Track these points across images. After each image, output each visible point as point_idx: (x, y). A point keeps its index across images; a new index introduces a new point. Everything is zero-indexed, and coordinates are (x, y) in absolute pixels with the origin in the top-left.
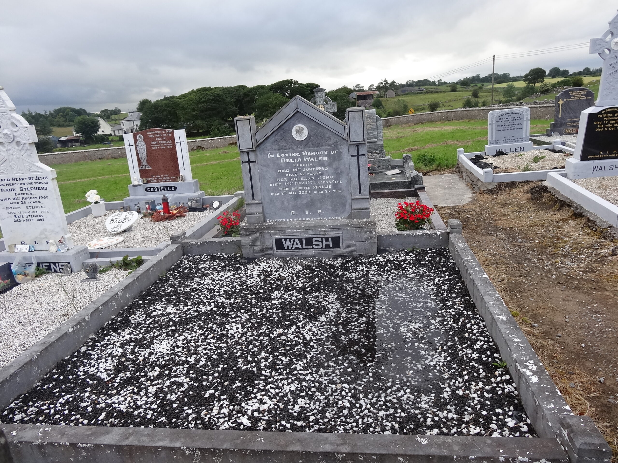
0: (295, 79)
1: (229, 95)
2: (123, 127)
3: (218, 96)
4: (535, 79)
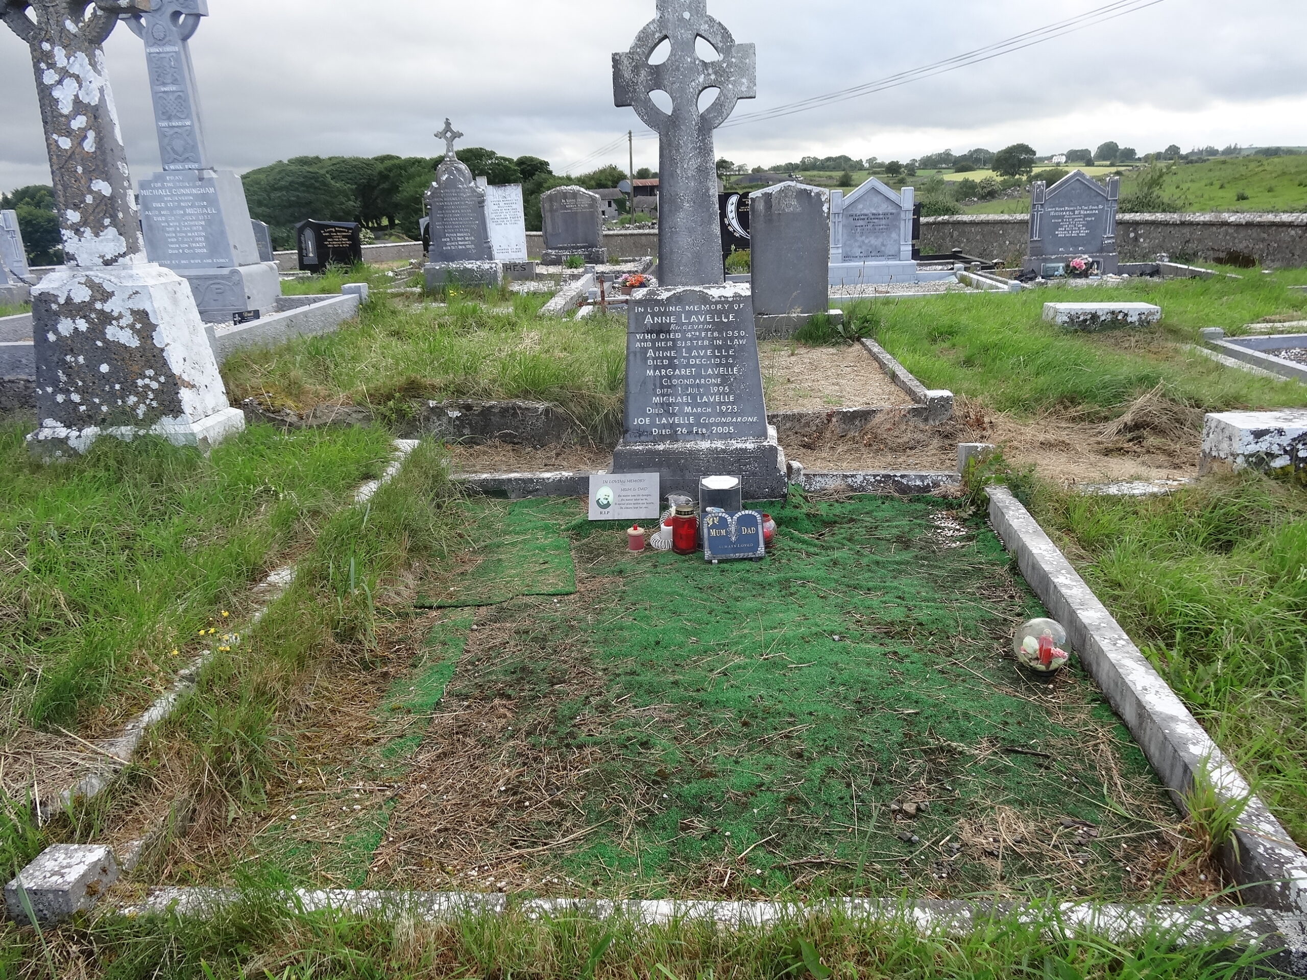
0: (488, 149)
1: (350, 176)
3: (315, 177)
4: (1013, 166)
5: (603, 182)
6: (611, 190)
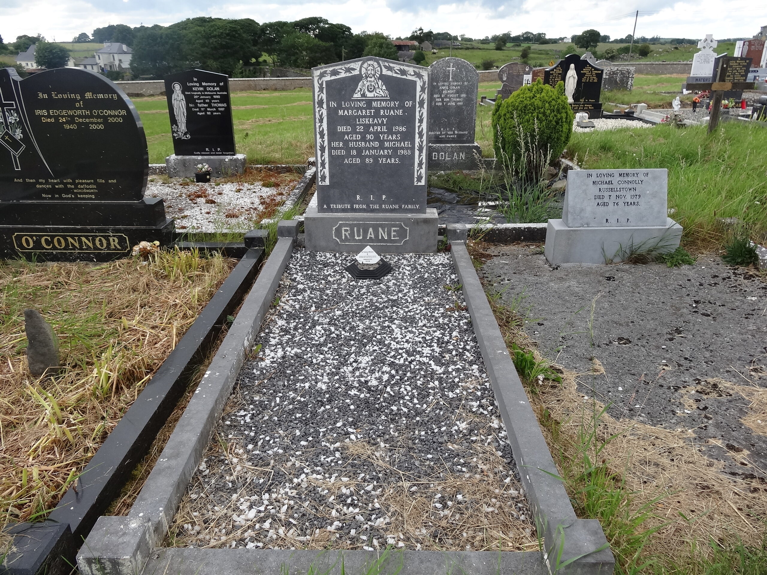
2: (98, 61)
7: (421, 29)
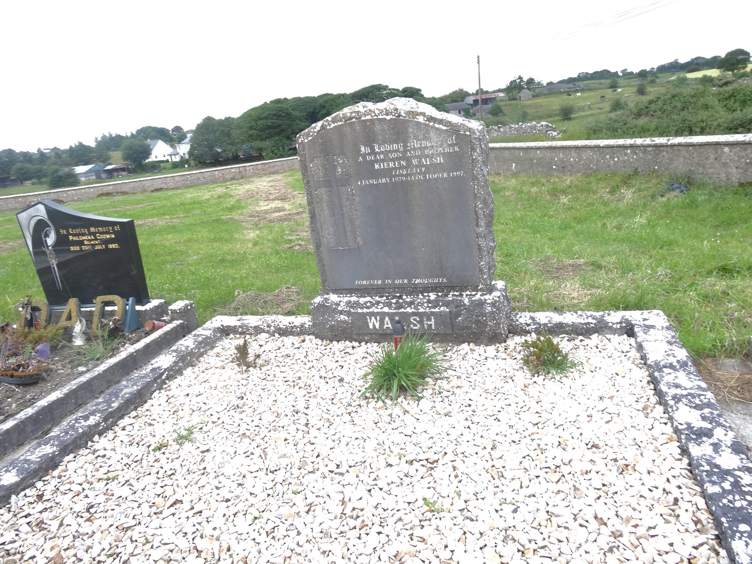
0: (384, 84)
1: (303, 108)
2: (179, 151)
3: (283, 110)
4: (732, 64)
5: (456, 99)
6: (460, 103)
7: (520, 78)
